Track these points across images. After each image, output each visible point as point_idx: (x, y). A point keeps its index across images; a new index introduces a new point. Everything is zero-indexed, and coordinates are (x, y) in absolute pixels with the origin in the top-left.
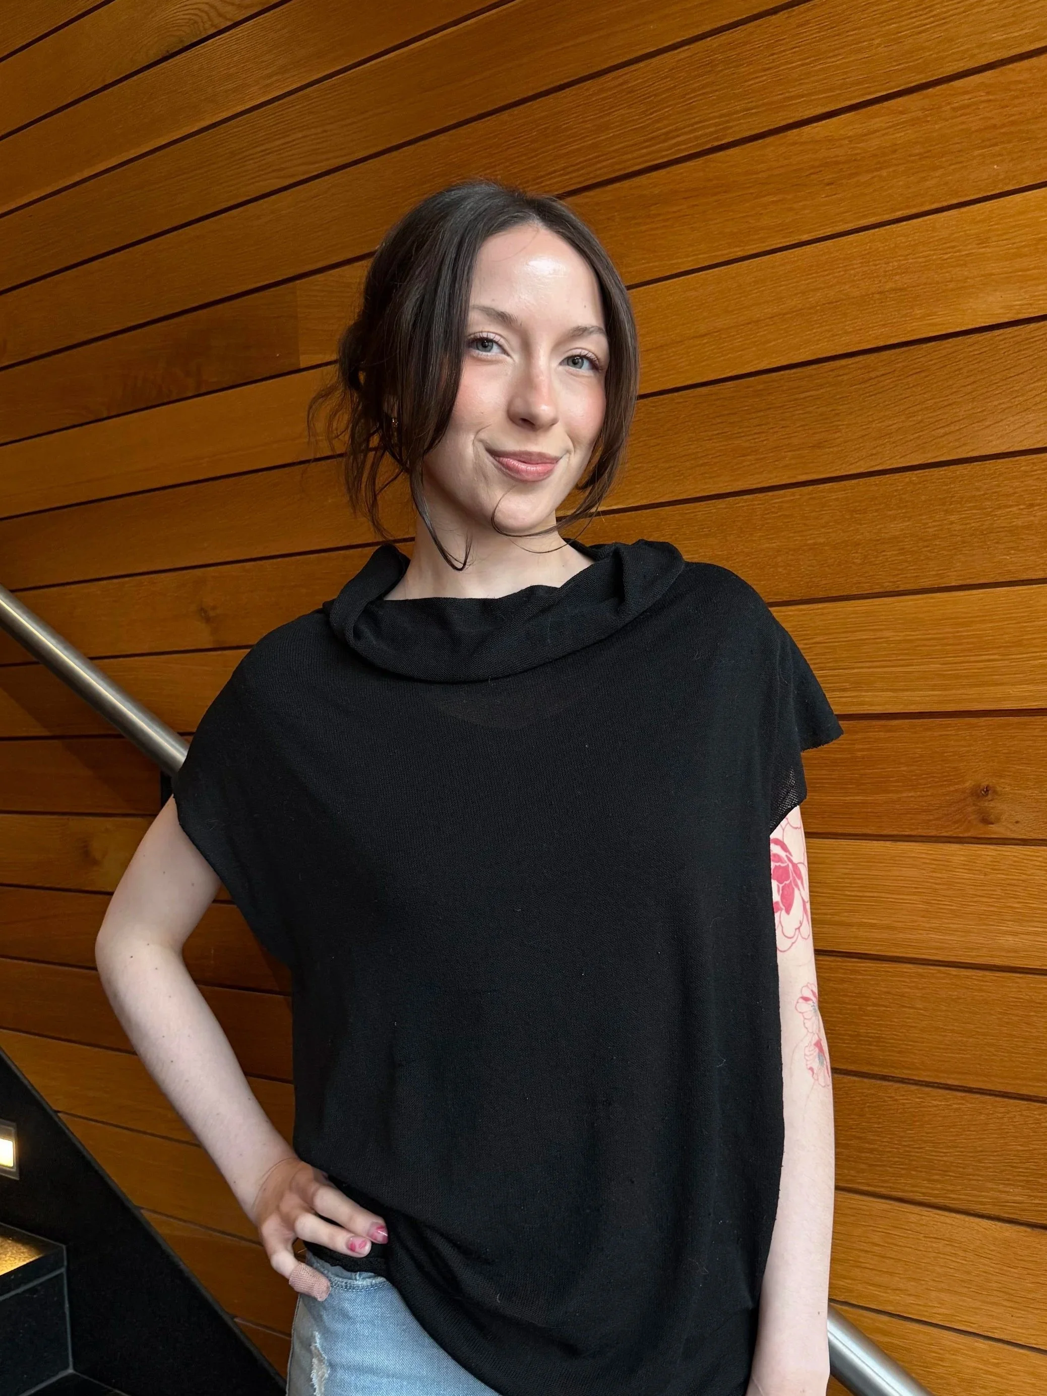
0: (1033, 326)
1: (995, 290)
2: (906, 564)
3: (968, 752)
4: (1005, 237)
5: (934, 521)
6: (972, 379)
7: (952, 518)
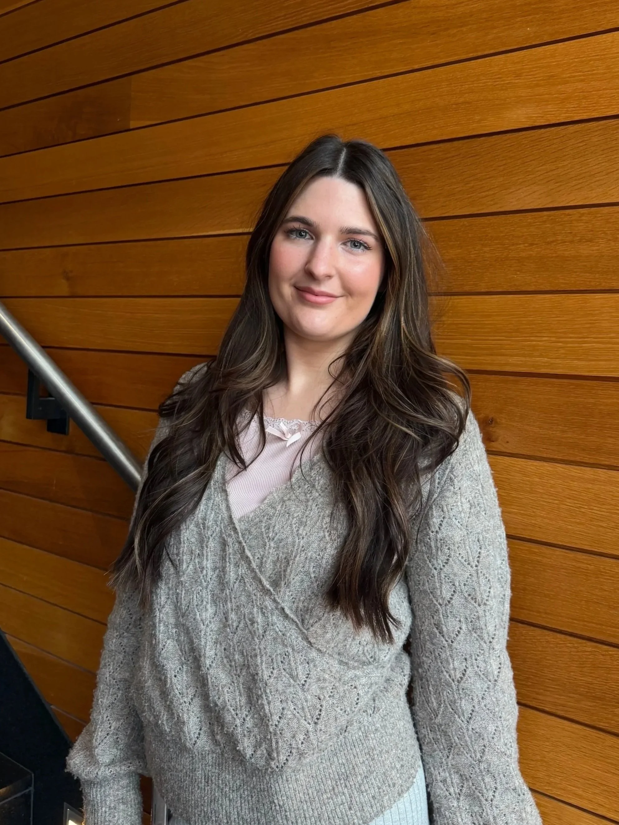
0: (543, 130)
1: (522, 107)
3: (483, 396)
4: (532, 73)
5: (475, 250)
6: (504, 162)
7: (486, 249)
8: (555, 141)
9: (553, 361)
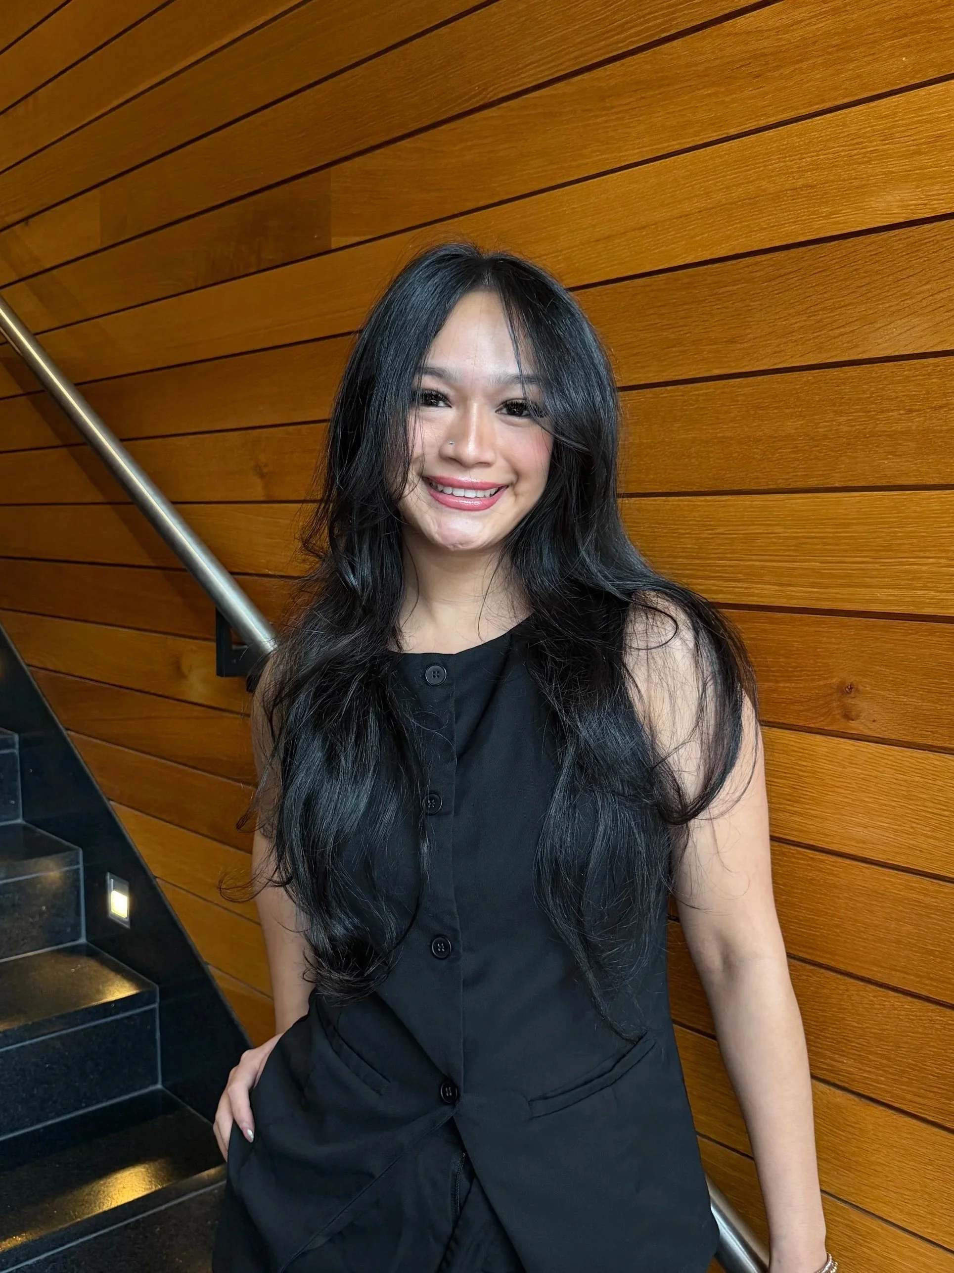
1: (894, 190)
2: (798, 463)
3: (837, 649)
4: (908, 133)
5: (825, 422)
6: (867, 280)
7: (842, 419)
8: (945, 243)
9: (942, 596)
